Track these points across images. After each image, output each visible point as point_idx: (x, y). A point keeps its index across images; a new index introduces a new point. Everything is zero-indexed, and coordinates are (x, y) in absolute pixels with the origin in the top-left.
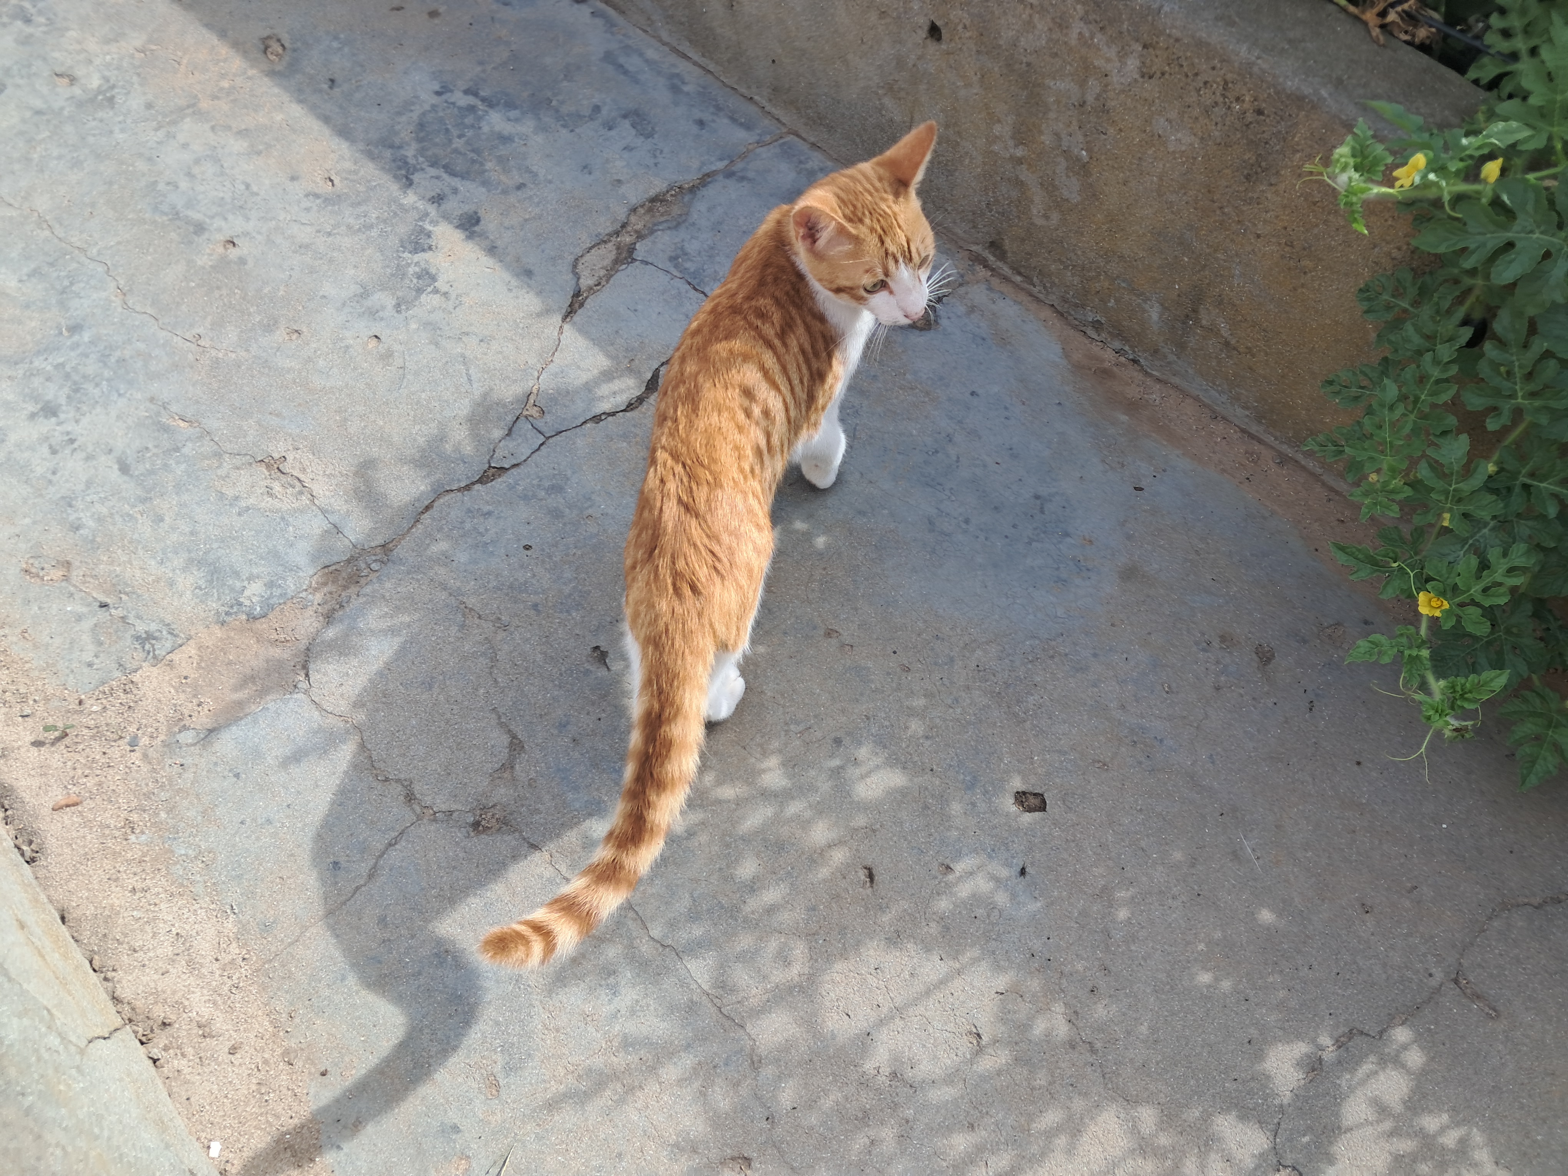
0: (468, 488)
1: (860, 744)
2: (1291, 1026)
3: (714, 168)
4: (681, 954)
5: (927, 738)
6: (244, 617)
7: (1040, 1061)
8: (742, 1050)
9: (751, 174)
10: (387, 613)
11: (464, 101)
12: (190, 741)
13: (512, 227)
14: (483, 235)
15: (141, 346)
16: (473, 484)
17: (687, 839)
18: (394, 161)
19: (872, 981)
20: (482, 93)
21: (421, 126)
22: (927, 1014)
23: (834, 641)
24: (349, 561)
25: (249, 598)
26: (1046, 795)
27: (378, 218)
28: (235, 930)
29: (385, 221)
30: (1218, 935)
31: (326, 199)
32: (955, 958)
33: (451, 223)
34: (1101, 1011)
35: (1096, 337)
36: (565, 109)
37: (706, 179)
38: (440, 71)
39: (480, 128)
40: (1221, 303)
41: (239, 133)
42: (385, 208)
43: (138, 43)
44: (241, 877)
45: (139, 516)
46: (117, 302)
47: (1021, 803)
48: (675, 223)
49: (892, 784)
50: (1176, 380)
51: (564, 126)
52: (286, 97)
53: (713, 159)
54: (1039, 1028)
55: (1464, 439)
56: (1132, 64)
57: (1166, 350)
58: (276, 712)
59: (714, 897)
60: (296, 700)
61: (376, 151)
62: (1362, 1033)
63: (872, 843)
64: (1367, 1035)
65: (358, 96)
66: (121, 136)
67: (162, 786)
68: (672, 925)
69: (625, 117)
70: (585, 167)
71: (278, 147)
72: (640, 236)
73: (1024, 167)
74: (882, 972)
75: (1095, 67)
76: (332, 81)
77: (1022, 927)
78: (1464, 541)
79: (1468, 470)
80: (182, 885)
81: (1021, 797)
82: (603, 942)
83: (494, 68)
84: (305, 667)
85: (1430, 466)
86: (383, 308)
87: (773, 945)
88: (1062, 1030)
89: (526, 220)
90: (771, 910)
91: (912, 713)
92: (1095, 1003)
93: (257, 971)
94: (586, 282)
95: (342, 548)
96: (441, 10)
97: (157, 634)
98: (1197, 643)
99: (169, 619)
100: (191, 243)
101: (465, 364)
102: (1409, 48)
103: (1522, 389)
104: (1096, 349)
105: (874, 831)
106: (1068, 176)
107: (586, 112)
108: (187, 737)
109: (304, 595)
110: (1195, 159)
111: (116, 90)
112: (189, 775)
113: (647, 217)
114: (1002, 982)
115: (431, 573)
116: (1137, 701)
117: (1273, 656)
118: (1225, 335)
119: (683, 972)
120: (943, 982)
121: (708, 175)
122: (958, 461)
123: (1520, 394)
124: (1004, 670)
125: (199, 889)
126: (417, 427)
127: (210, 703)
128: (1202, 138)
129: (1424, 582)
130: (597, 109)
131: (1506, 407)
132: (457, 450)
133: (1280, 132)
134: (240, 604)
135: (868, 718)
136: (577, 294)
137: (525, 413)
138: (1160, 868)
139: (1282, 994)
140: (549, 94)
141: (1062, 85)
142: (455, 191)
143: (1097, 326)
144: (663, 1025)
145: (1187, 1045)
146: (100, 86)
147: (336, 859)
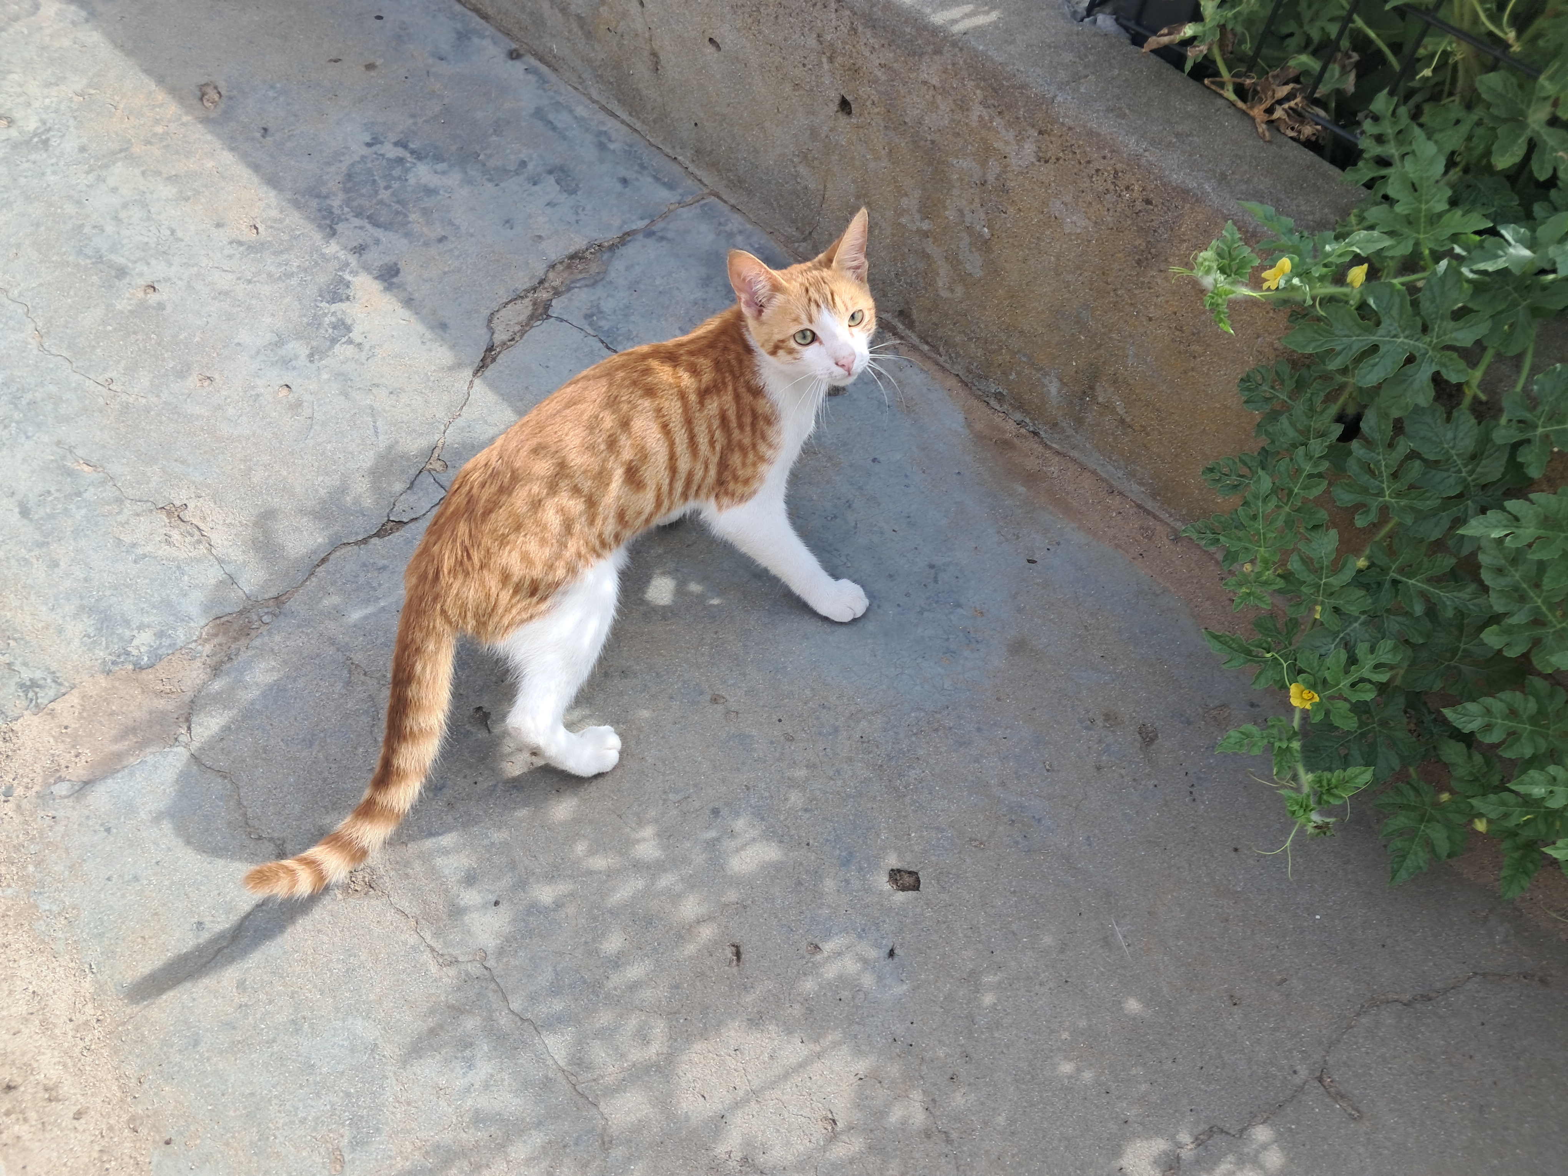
0: (365, 541)
1: (737, 815)
2: (1150, 1122)
3: (634, 227)
4: (539, 1029)
5: (806, 810)
6: (131, 667)
7: (895, 1150)
8: (593, 1129)
9: (670, 235)
10: (274, 667)
11: (392, 152)
12: (64, 793)
13: (431, 280)
14: (401, 287)
15: (53, 389)
16: (370, 537)
17: (554, 910)
18: (320, 210)
19: (731, 1063)
20: (411, 146)
21: (349, 176)
22: (784, 1098)
23: (720, 708)
24: (241, 613)
25: (138, 648)
26: (920, 874)
27: (299, 266)
28: (92, 990)
29: (305, 270)
30: (1083, 1023)
31: (249, 247)
32: (816, 1041)
33: (370, 273)
34: (959, 1100)
35: (998, 408)
36: (491, 163)
37: (625, 238)
38: (373, 123)
39: (406, 180)
40: (1115, 381)
41: (169, 178)
42: (307, 257)
43: (78, 87)
44: (101, 935)
45: (35, 561)
46: (33, 343)
47: (896, 881)
48: (592, 281)
49: (767, 859)
50: (1075, 454)
51: (490, 180)
52: (218, 145)
53: (634, 218)
54: (896, 1115)
55: (1333, 533)
56: (1029, 148)
57: (1064, 424)
58: (154, 766)
59: (577, 971)
60: (176, 754)
61: (303, 201)
62: (1222, 1131)
63: (742, 920)
64: (1227, 1133)
65: (289, 145)
66: (52, 178)
67: (33, 839)
68: (533, 998)
69: (550, 172)
70: (507, 222)
71: (207, 193)
72: (557, 293)
73: (930, 240)
74: (741, 1053)
75: (994, 149)
76: (265, 130)
77: (887, 1011)
78: (1335, 635)
79: (1337, 566)
80: (43, 941)
81: (895, 875)
82: (462, 1013)
83: (425, 121)
84: (188, 720)
85: (1302, 559)
86: (296, 357)
87: (633, 1022)
88: (919, 1118)
89: (445, 273)
90: (634, 986)
91: (792, 783)
92: (954, 1091)
93: (110, 1033)
94: (500, 336)
95: (235, 598)
96: (377, 63)
97: (41, 682)
98: (1081, 721)
99: (54, 666)
100: (111, 287)
101: (373, 416)
102: (1295, 144)
103: (1389, 488)
104: (998, 419)
105: (745, 907)
106: (971, 252)
107: (512, 168)
108: (62, 789)
109: (193, 645)
110: (1090, 241)
111: (52, 133)
112: (60, 829)
113: (565, 275)
114: (862, 1066)
115: (321, 628)
116: (1018, 778)
117: (1156, 736)
118: (1121, 412)
119: (540, 1047)
120: (802, 1065)
121: (628, 234)
122: (856, 527)
123: (1387, 493)
124: (887, 742)
125: (60, 946)
126: (320, 479)
127: (87, 754)
128: (1096, 223)
129: (1297, 672)
130: (523, 164)
131: (1374, 504)
132: (357, 501)
133: (1167, 221)
134: (128, 654)
135: (748, 788)
136: (490, 349)
137: (429, 466)
138: (1029, 953)
139: (1144, 1087)
140: (477, 148)
141: (965, 163)
142: (377, 242)
143: (999, 397)
144: (516, 1101)
145: (1044, 1137)
146: (37, 128)
147: (201, 920)
